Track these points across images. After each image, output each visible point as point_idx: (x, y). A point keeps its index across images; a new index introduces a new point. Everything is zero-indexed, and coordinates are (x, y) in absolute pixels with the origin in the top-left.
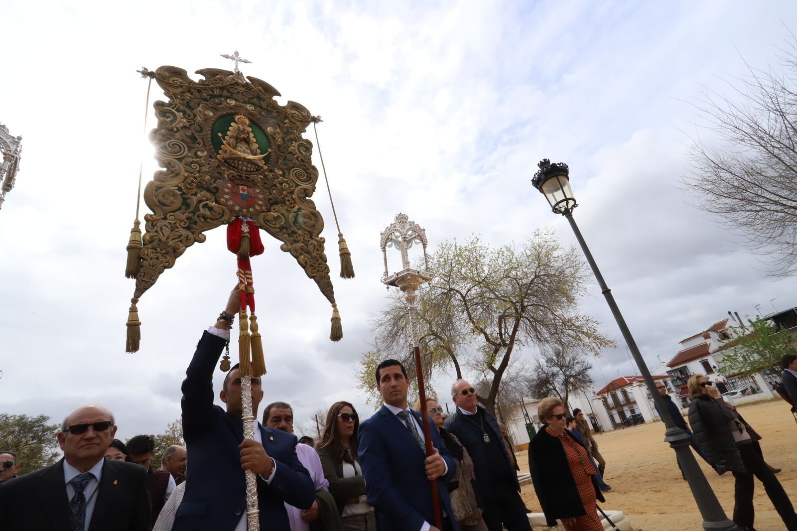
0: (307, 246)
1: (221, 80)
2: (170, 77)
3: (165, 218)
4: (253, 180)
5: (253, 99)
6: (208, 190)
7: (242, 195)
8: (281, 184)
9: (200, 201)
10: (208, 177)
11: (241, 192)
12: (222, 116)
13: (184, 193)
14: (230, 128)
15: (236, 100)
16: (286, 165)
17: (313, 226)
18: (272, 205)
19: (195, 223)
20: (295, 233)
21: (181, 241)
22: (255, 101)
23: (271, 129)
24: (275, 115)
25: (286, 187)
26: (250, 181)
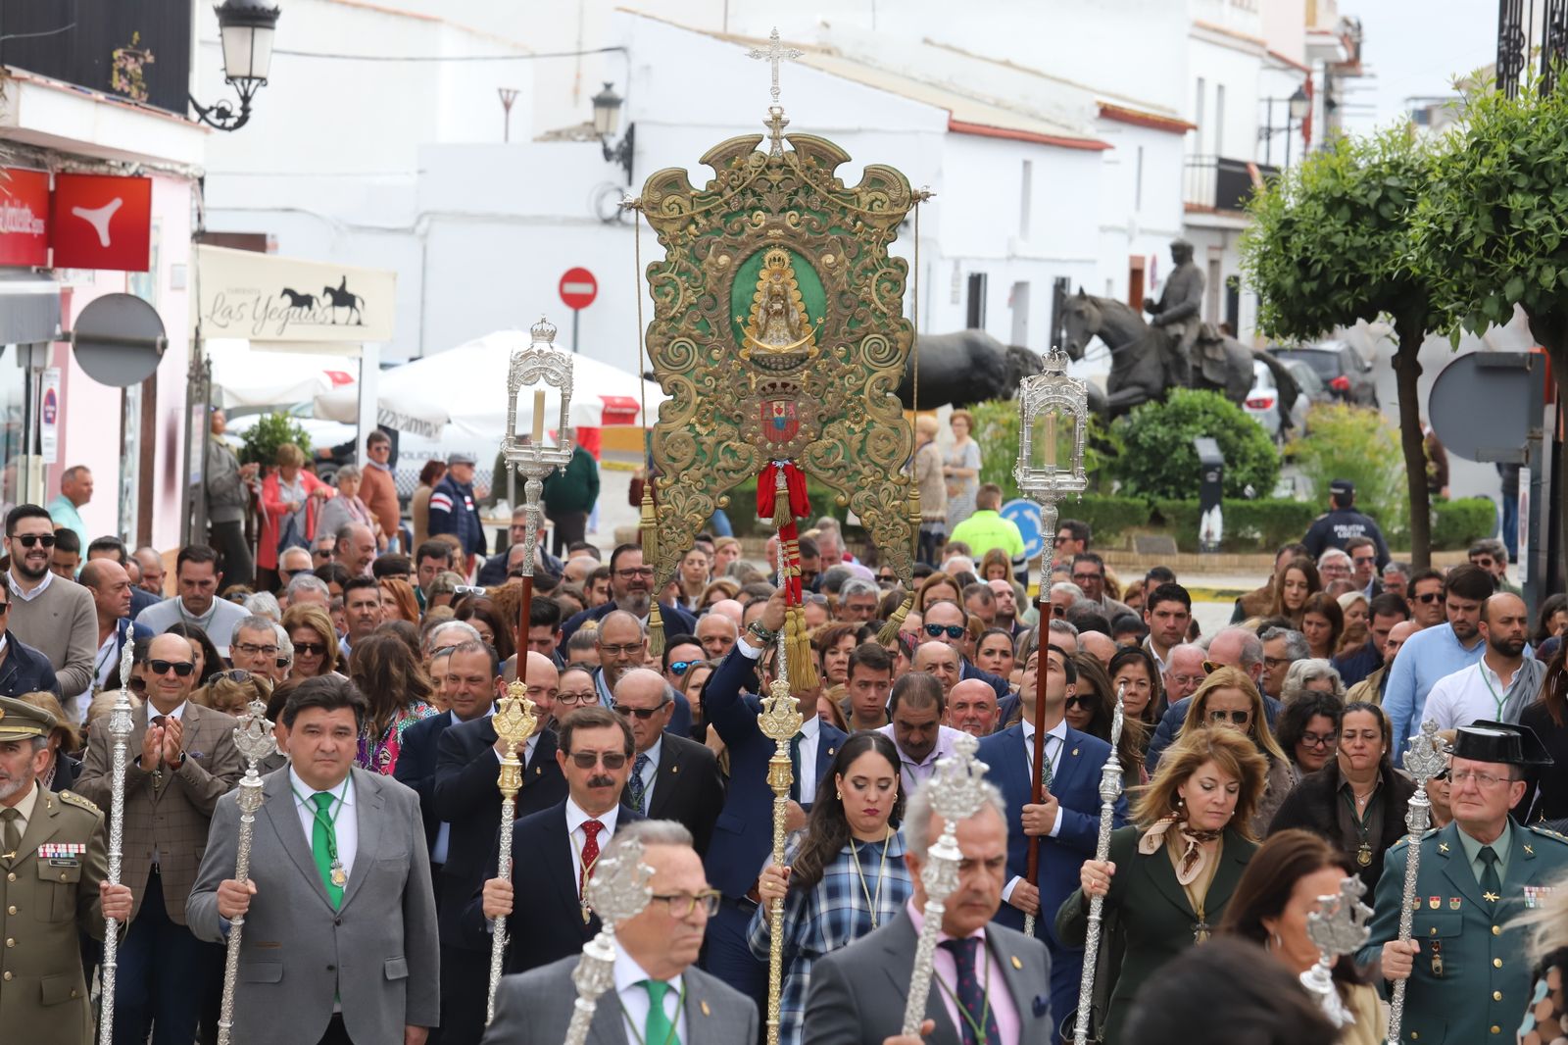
0: (877, 493)
1: (741, 169)
2: (663, 198)
3: (677, 481)
4: (795, 387)
5: (796, 193)
6: (728, 419)
7: (776, 420)
8: (842, 377)
9: (720, 443)
10: (728, 397)
11: (776, 415)
12: (745, 261)
13: (698, 434)
14: (759, 285)
15: (767, 210)
16: (852, 333)
17: (892, 453)
18: (825, 424)
19: (715, 480)
20: (860, 473)
21: (698, 512)
22: (800, 199)
23: (829, 259)
24: (836, 219)
25: (850, 381)
26: (789, 391)
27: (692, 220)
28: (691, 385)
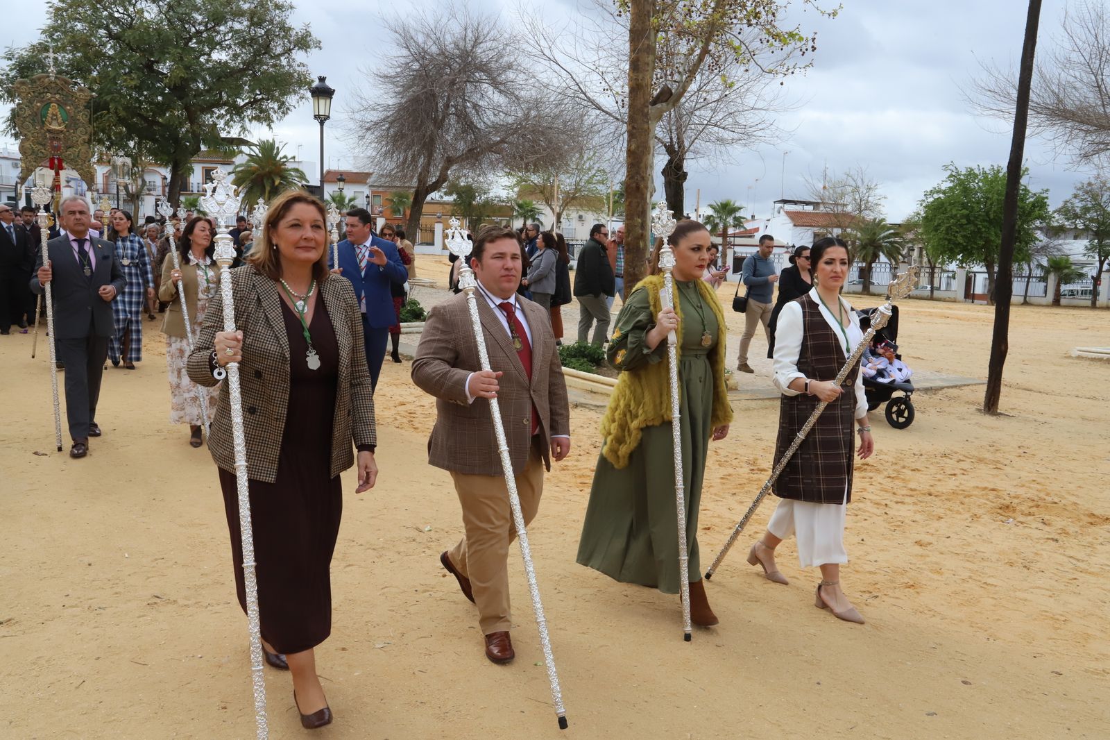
1: (43, 82)
2: (20, 86)
3: (27, 158)
4: (60, 138)
5: (59, 90)
6: (41, 145)
8: (72, 137)
9: (39, 150)
10: (41, 139)
11: (55, 145)
12: (45, 105)
13: (32, 147)
14: (49, 112)
15: (51, 93)
16: (75, 127)
18: (68, 148)
20: (78, 161)
21: (33, 167)
22: (60, 92)
23: (68, 108)
24: (70, 98)
25: (74, 138)
26: (58, 139)
27: (29, 93)
28: (30, 134)
